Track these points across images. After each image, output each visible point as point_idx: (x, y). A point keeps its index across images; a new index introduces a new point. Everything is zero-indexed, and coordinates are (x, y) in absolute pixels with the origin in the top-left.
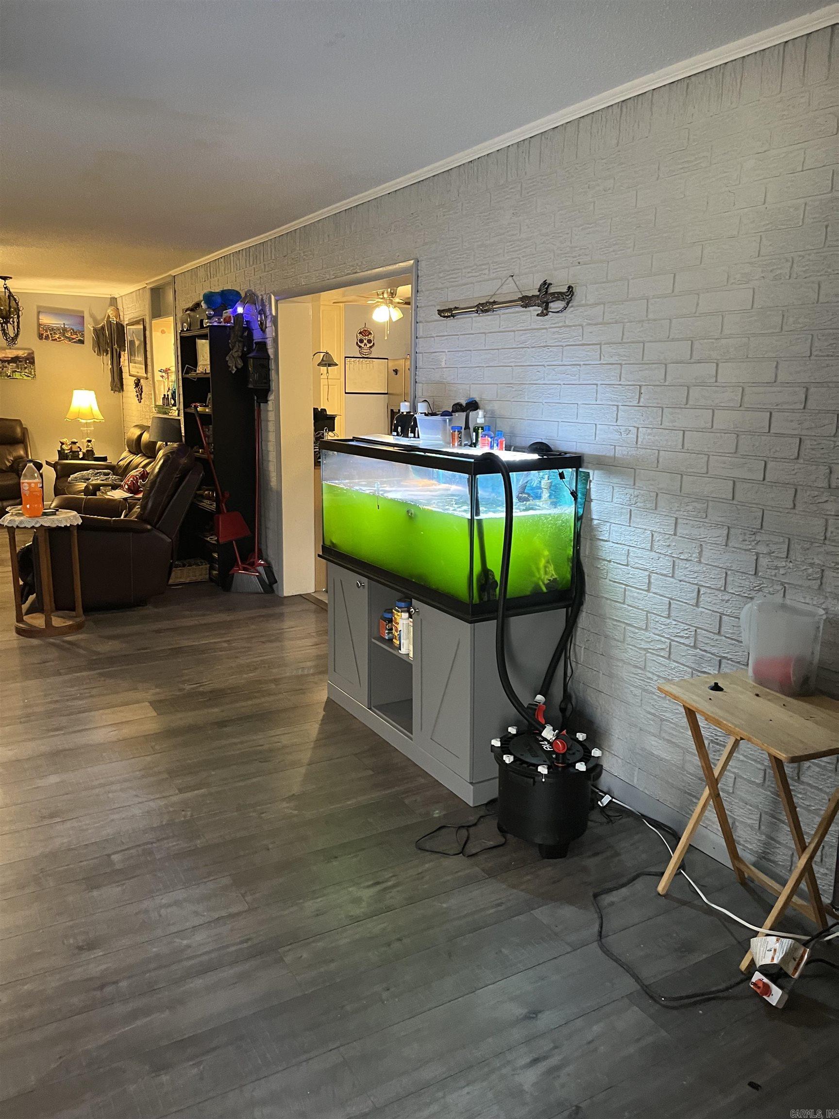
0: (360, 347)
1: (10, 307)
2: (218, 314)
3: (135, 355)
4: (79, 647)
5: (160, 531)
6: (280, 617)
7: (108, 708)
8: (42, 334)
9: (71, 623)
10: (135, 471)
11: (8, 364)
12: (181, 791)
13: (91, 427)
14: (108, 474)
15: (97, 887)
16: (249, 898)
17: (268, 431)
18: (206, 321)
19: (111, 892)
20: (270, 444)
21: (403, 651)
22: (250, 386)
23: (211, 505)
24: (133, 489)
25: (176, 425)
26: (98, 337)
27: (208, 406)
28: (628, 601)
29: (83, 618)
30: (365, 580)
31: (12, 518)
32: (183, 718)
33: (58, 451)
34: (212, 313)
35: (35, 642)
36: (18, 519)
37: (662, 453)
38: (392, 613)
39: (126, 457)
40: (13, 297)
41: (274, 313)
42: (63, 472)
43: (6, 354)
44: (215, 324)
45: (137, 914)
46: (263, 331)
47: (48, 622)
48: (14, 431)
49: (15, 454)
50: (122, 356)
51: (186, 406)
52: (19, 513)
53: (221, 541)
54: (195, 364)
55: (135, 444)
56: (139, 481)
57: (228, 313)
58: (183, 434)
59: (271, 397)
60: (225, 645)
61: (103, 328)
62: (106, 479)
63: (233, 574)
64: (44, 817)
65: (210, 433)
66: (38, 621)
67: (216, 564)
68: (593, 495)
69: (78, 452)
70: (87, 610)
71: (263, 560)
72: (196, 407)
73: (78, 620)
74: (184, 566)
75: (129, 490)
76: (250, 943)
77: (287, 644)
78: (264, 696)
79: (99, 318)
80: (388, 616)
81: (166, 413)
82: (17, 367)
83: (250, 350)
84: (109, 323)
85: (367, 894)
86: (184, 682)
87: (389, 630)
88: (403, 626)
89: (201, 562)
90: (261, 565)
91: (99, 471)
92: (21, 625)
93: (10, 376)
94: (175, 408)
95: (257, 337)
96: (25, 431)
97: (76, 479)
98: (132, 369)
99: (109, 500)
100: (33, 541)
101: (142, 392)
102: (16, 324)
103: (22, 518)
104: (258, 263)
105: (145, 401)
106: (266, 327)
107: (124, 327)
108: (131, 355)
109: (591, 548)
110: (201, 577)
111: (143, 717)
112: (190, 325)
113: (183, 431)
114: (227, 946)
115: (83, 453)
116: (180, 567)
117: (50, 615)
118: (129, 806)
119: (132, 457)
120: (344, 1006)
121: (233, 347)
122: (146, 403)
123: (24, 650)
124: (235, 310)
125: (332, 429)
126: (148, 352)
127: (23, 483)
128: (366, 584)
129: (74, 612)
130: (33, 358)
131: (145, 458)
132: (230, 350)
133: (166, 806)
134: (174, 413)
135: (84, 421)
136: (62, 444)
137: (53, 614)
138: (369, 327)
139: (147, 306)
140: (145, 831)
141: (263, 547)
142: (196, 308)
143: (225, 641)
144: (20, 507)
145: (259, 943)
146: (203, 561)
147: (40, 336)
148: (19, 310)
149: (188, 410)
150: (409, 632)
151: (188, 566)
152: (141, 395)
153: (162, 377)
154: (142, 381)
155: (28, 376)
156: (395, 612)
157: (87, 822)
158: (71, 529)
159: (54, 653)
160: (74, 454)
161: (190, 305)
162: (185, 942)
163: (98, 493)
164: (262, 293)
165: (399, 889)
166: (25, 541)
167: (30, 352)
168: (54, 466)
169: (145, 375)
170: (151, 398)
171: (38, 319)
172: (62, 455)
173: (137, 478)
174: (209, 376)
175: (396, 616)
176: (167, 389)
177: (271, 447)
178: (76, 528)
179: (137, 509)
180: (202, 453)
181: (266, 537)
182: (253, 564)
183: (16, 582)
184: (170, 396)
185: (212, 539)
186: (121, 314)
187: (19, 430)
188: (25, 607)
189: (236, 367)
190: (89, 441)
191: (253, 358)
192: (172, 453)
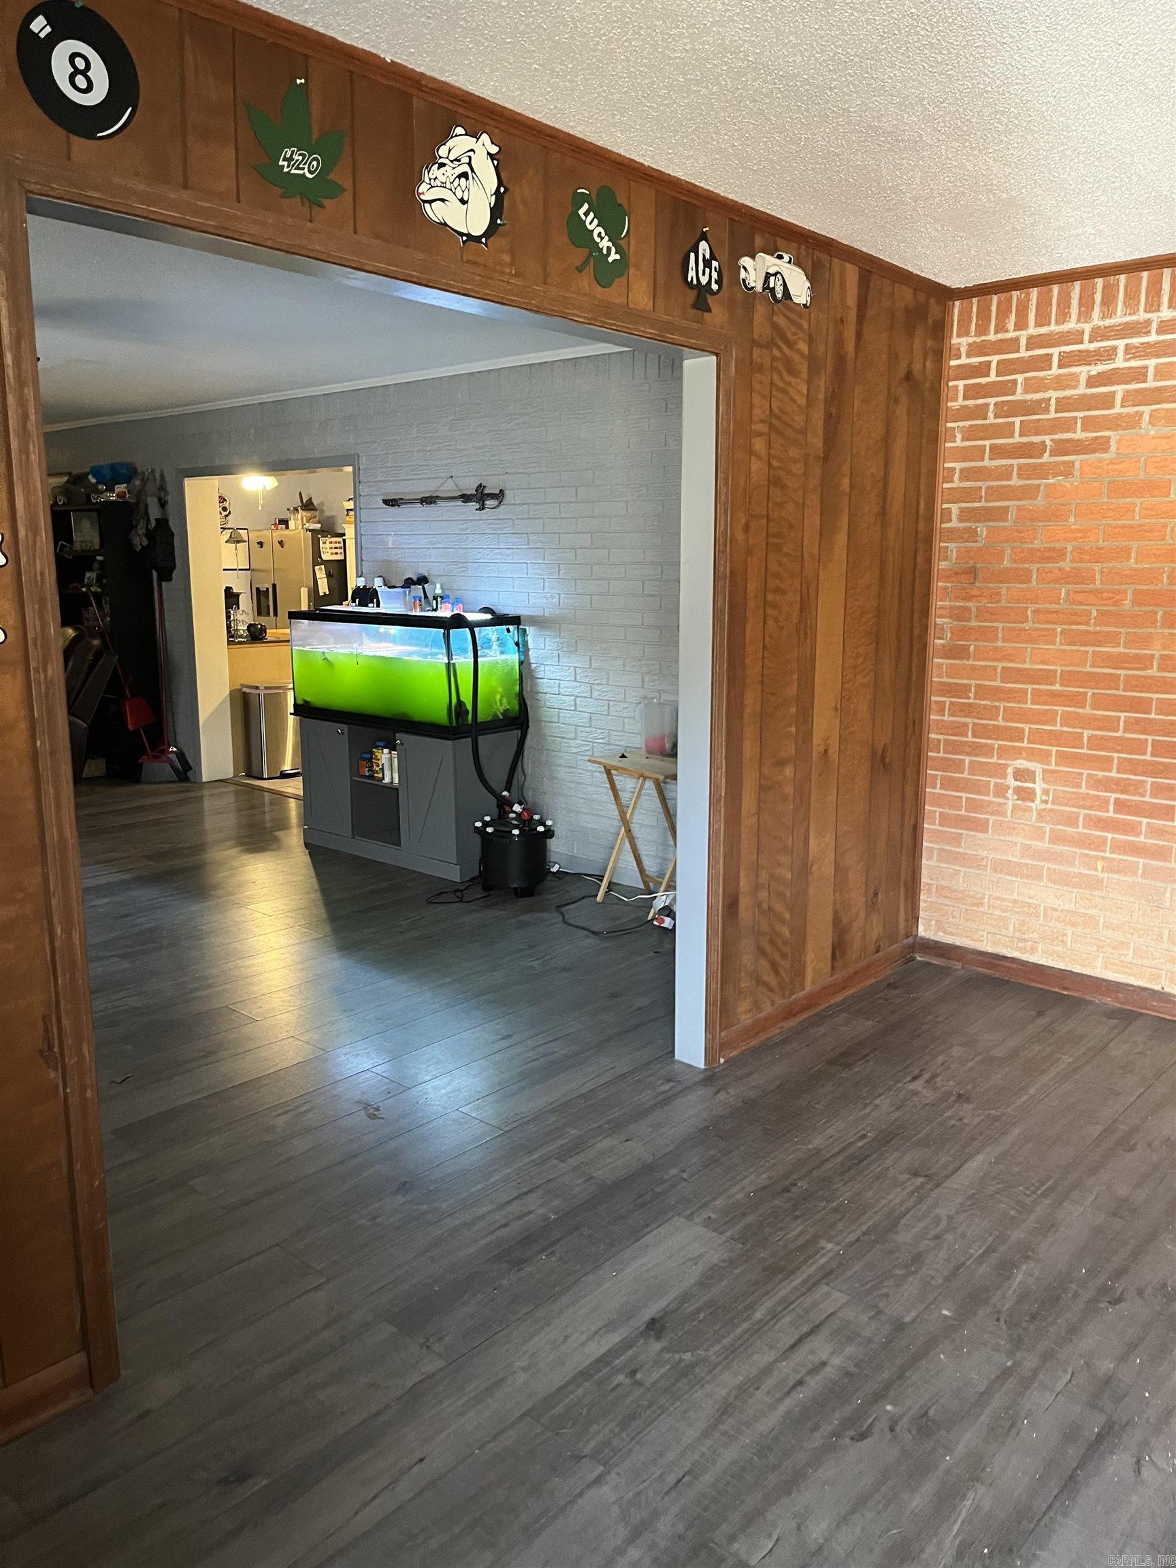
2: (110, 488)
5: (75, 715)
6: (199, 800)
18: (96, 496)
21: (387, 780)
28: (561, 721)
30: (345, 727)
34: (104, 487)
37: (578, 612)
38: (373, 751)
53: (130, 728)
54: (70, 541)
57: (121, 488)
63: (142, 763)
68: (530, 645)
71: (174, 747)
80: (369, 754)
85: (404, 923)
87: (371, 766)
88: (385, 761)
89: (96, 756)
90: (172, 752)
109: (532, 686)
110: (97, 773)
121: (137, 524)
132: (134, 527)
141: (173, 733)
150: (391, 763)
156: (376, 750)
165: (425, 919)
175: (376, 754)
182: (163, 752)
189: (141, 545)
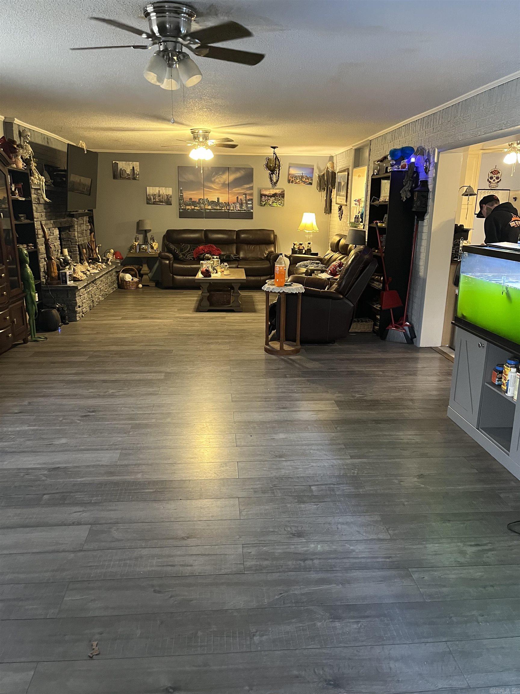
0: (490, 182)
1: (275, 164)
2: (398, 163)
3: (340, 191)
4: (296, 363)
5: (347, 299)
6: (416, 359)
7: (311, 401)
8: (290, 180)
9: (293, 349)
10: (335, 262)
11: (271, 198)
12: (352, 457)
13: (311, 235)
14: (318, 263)
15: (304, 502)
16: (391, 532)
17: (421, 239)
18: (390, 168)
19: (311, 507)
20: (422, 247)
21: (509, 394)
22: (414, 210)
23: (379, 285)
24: (333, 273)
25: (363, 234)
26: (320, 181)
27: (384, 223)
29: (299, 347)
30: (485, 343)
31: (269, 286)
32: (354, 414)
33: (292, 249)
34: (394, 162)
35: (274, 357)
36: (272, 287)
38: (503, 367)
39: (329, 254)
40: (278, 158)
41: (436, 161)
42: (294, 261)
43: (270, 192)
44: (396, 170)
45: (324, 524)
46: (427, 173)
47: (281, 347)
48: (270, 237)
49: (269, 250)
50: (333, 192)
51: (370, 222)
52: (272, 284)
53: (383, 308)
54: (379, 196)
55: (336, 246)
56: (337, 268)
57: (404, 162)
58: (366, 241)
59: (427, 217)
60: (381, 373)
61: (324, 175)
62: (317, 266)
63: (388, 330)
64: (277, 456)
65: (383, 240)
66: (276, 345)
67: (377, 322)
69: (302, 249)
70: (302, 342)
71: (408, 322)
72: (377, 223)
73: (297, 347)
74: (358, 322)
75: (331, 274)
76: (390, 560)
77: (420, 377)
78: (404, 409)
79: (322, 168)
80: (500, 369)
81: (356, 227)
82: (275, 200)
83: (417, 186)
84: (328, 171)
85: (470, 550)
86: (355, 392)
87: (499, 378)
88: (511, 378)
89: (369, 320)
90: (407, 325)
91: (313, 261)
92: (267, 347)
93: (271, 205)
94: (362, 224)
95: (422, 178)
96: (275, 236)
97: (300, 266)
98: (338, 199)
99: (319, 279)
100: (278, 300)
101: (342, 214)
102: (277, 174)
103: (274, 287)
104: (429, 127)
105: (344, 219)
106: (429, 171)
107: (336, 174)
108: (338, 191)
110: (368, 330)
111: (331, 409)
112: (379, 171)
113: (367, 238)
114: (377, 558)
115: (305, 251)
116: (356, 322)
117: (283, 343)
118: (322, 460)
119: (333, 253)
120: (452, 617)
121: (406, 184)
122: (344, 221)
123: (268, 362)
124: (409, 161)
125: (466, 238)
126: (349, 189)
127: (276, 267)
128: (485, 346)
129: (295, 343)
130: (284, 194)
131: (341, 254)
132: (404, 186)
133: (343, 465)
134: (361, 227)
135: (307, 231)
136: (295, 245)
137: (284, 343)
138: (498, 168)
139: (351, 161)
140: (330, 477)
141: (409, 314)
142: (384, 160)
143: (381, 371)
144: (273, 280)
145: (396, 561)
146: (370, 320)
147: (289, 181)
148: (280, 166)
149: (372, 225)
150: (515, 382)
151: (361, 322)
152: (342, 215)
153: (356, 204)
154: (343, 207)
155: (280, 205)
156: (506, 367)
157: (299, 464)
158: (298, 295)
159: (282, 365)
160: (300, 252)
161: (380, 158)
162: (351, 548)
163: (313, 275)
164: (430, 148)
165: (493, 552)
166: (274, 300)
167: (283, 190)
168: (289, 257)
169: (346, 204)
170: (348, 218)
171: (289, 171)
172: (294, 251)
173: (336, 266)
174: (388, 203)
175: (506, 370)
176: (358, 212)
177: (423, 250)
178: (301, 294)
179: (335, 286)
180: (377, 253)
181: (412, 308)
182: (401, 325)
183: (267, 323)
184: (359, 217)
185: (377, 307)
186: (335, 166)
187: (272, 236)
188: (270, 336)
189: (406, 197)
190: (309, 243)
191: (418, 191)
192: (360, 252)
